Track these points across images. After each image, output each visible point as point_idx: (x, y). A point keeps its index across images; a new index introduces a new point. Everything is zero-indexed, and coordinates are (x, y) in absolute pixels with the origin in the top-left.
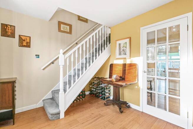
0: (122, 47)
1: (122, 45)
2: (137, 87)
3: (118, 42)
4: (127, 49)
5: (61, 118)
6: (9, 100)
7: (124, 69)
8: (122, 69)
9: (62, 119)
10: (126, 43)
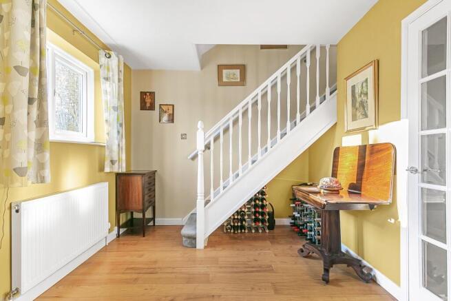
0: (357, 97)
1: (358, 90)
2: (393, 221)
3: (351, 83)
4: (368, 100)
5: (198, 247)
6: (139, 201)
7: (361, 162)
8: (356, 163)
9: (199, 250)
10: (367, 80)
